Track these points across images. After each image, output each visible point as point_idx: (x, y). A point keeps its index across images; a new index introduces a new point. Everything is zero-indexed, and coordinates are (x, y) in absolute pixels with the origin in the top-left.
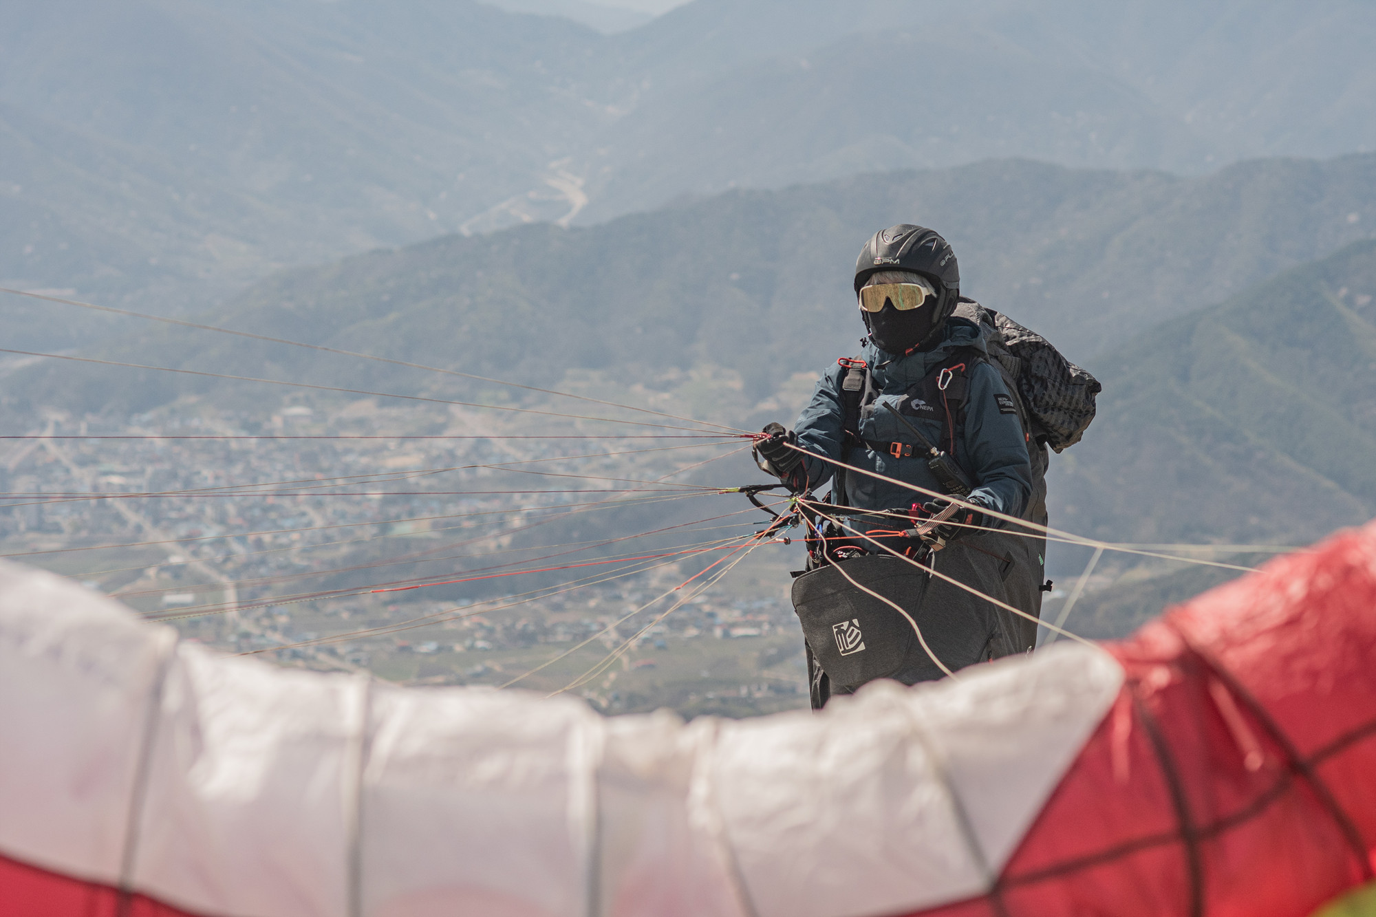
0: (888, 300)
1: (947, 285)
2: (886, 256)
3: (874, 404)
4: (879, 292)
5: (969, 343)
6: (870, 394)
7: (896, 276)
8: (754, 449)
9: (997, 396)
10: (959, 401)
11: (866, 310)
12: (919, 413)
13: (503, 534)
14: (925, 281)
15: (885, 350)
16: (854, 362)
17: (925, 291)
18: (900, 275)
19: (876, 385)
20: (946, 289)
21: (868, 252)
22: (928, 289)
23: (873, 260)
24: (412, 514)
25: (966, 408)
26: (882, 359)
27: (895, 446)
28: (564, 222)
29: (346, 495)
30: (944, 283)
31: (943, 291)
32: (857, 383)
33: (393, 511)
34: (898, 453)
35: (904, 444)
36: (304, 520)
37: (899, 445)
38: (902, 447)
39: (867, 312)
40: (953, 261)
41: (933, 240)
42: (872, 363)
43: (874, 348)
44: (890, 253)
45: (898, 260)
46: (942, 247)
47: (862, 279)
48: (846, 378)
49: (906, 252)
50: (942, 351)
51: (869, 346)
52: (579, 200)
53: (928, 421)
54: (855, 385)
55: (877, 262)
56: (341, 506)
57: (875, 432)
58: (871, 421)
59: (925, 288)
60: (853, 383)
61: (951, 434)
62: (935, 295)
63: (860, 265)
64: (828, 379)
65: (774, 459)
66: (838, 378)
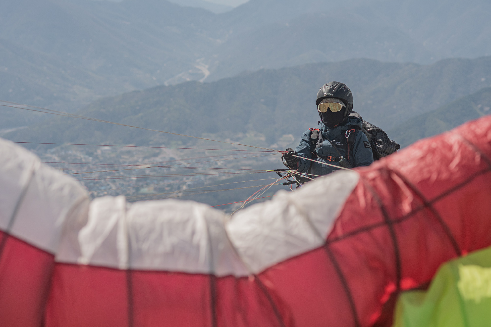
0: (329, 108)
1: (349, 103)
2: (328, 93)
3: (322, 143)
4: (325, 106)
5: (357, 124)
6: (321, 140)
7: (332, 100)
8: (282, 157)
9: (364, 142)
10: (352, 142)
11: (321, 111)
12: (337, 146)
13: (180, 192)
14: (341, 101)
15: (327, 126)
16: (315, 129)
17: (342, 105)
18: (333, 100)
19: (324, 137)
20: (349, 104)
21: (321, 91)
22: (343, 104)
23: (323, 94)
24: (147, 185)
25: (354, 145)
26: (326, 129)
27: (330, 157)
28: (202, 81)
29: (124, 178)
30: (348, 102)
31: (348, 105)
32: (316, 136)
33: (140, 184)
34: (330, 159)
35: (332, 157)
36: (109, 187)
37: (331, 157)
38: (332, 158)
39: (321, 112)
40: (351, 95)
41: (345, 87)
42: (322, 130)
43: (323, 125)
44: (330, 92)
45: (332, 94)
46: (348, 90)
47: (319, 101)
48: (312, 134)
49: (335, 91)
50: (347, 126)
51: (321, 124)
52: (207, 73)
53: (341, 149)
54: (315, 137)
55: (325, 95)
56: (121, 182)
57: (322, 152)
58: (321, 149)
59: (342, 104)
60: (314, 136)
61: (349, 153)
62: (345, 107)
63: (319, 96)
64: (305, 135)
65: (288, 161)
66: (309, 135)
